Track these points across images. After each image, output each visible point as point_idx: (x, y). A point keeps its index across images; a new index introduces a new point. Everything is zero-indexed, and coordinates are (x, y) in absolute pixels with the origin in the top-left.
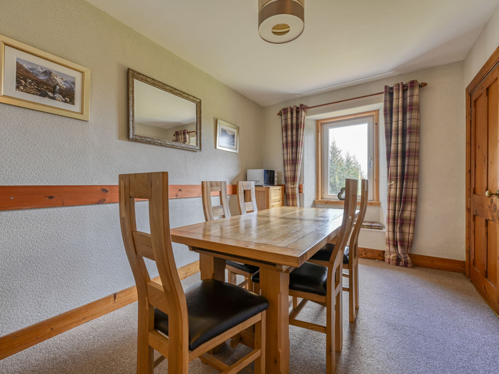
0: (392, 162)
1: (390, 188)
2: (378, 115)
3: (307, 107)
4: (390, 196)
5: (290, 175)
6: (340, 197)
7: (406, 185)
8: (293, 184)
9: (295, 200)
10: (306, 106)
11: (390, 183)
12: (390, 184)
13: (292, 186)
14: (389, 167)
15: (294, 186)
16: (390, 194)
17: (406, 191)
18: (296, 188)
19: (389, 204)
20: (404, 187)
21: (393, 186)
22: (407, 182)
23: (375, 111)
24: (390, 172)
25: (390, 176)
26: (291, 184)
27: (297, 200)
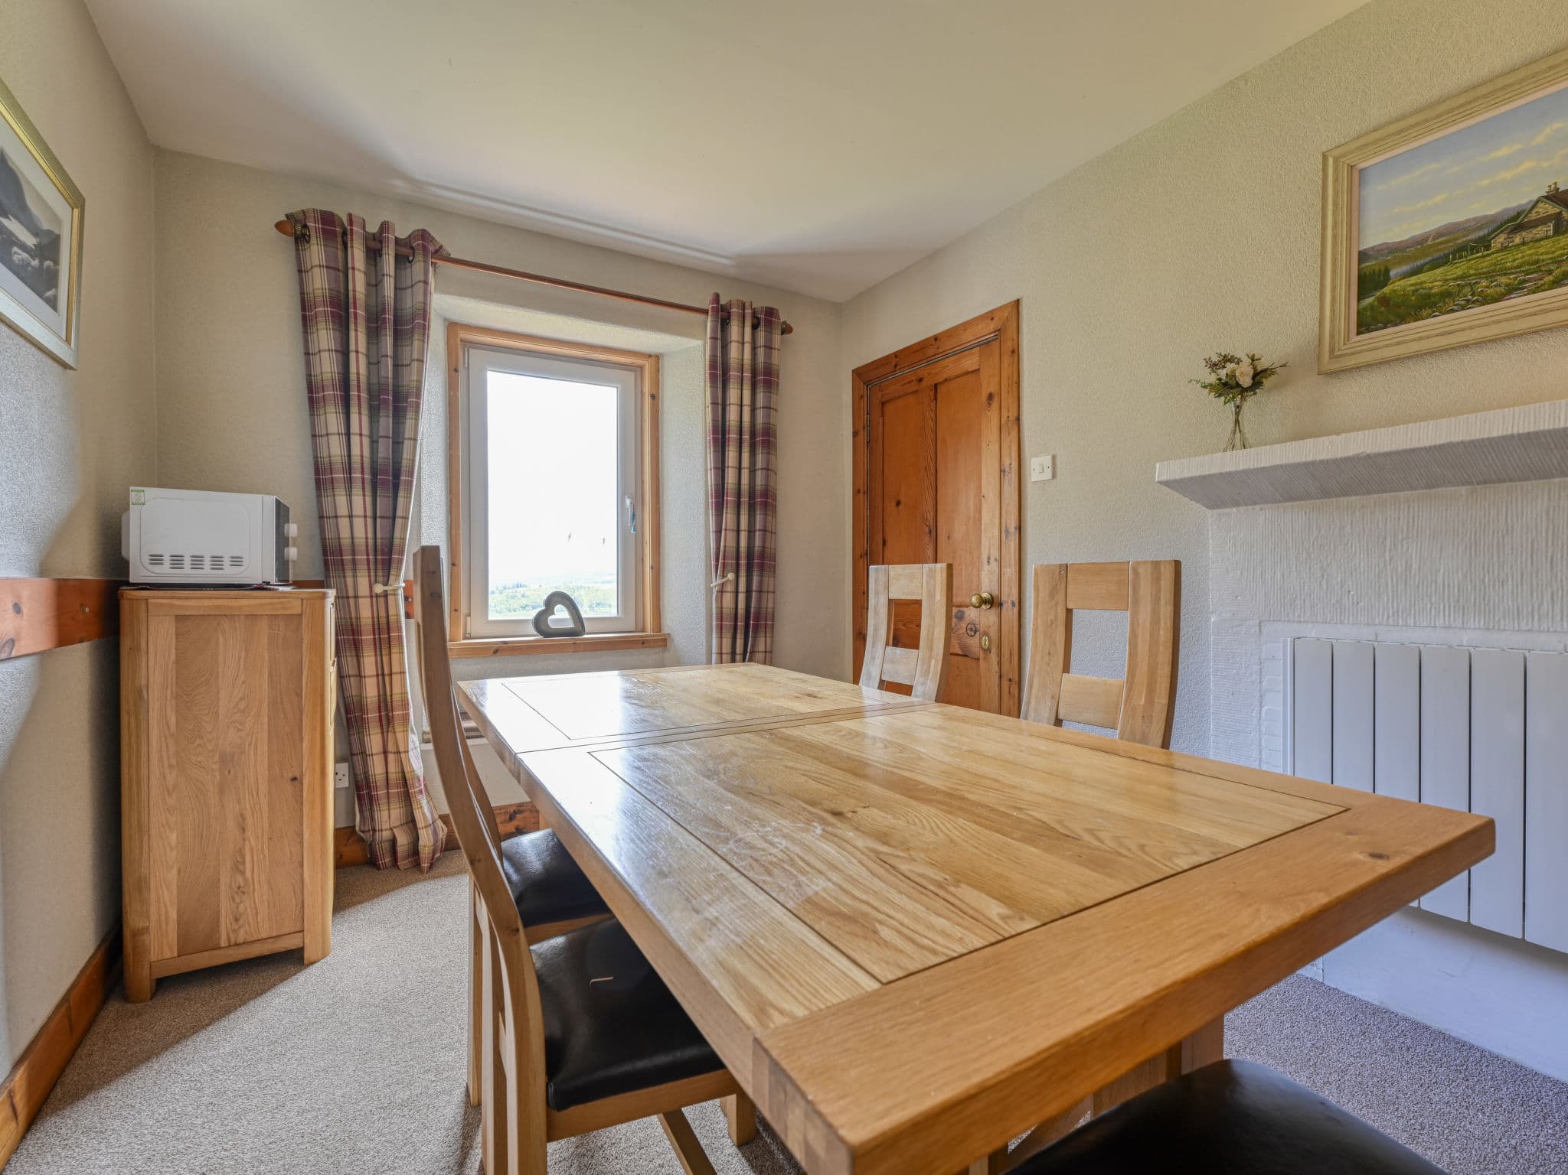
0: (729, 517)
1: (722, 592)
2: (658, 370)
3: (445, 254)
4: (722, 613)
5: (367, 538)
6: (543, 627)
7: (761, 583)
8: (380, 579)
9: (394, 650)
10: (441, 247)
11: (723, 576)
12: (723, 581)
13: (379, 589)
14: (721, 532)
15: (386, 588)
16: (722, 608)
17: (759, 600)
18: (396, 595)
19: (721, 638)
20: (754, 588)
21: (730, 588)
22: (761, 576)
23: (650, 356)
24: (725, 547)
25: (724, 559)
26: (369, 576)
27: (403, 649)
